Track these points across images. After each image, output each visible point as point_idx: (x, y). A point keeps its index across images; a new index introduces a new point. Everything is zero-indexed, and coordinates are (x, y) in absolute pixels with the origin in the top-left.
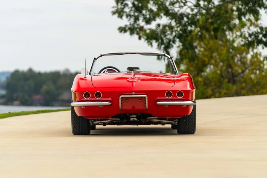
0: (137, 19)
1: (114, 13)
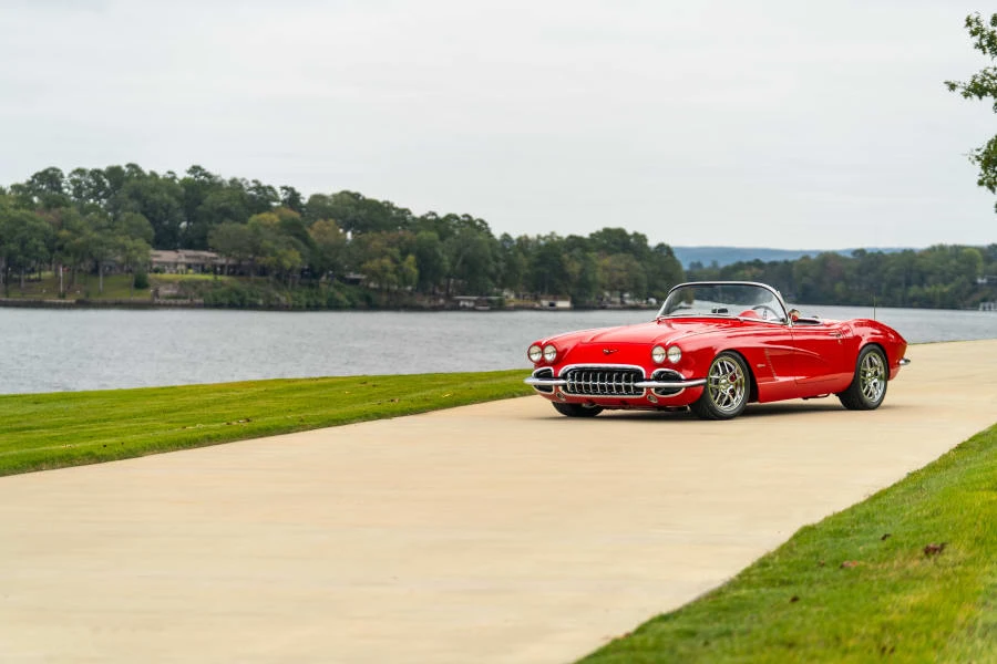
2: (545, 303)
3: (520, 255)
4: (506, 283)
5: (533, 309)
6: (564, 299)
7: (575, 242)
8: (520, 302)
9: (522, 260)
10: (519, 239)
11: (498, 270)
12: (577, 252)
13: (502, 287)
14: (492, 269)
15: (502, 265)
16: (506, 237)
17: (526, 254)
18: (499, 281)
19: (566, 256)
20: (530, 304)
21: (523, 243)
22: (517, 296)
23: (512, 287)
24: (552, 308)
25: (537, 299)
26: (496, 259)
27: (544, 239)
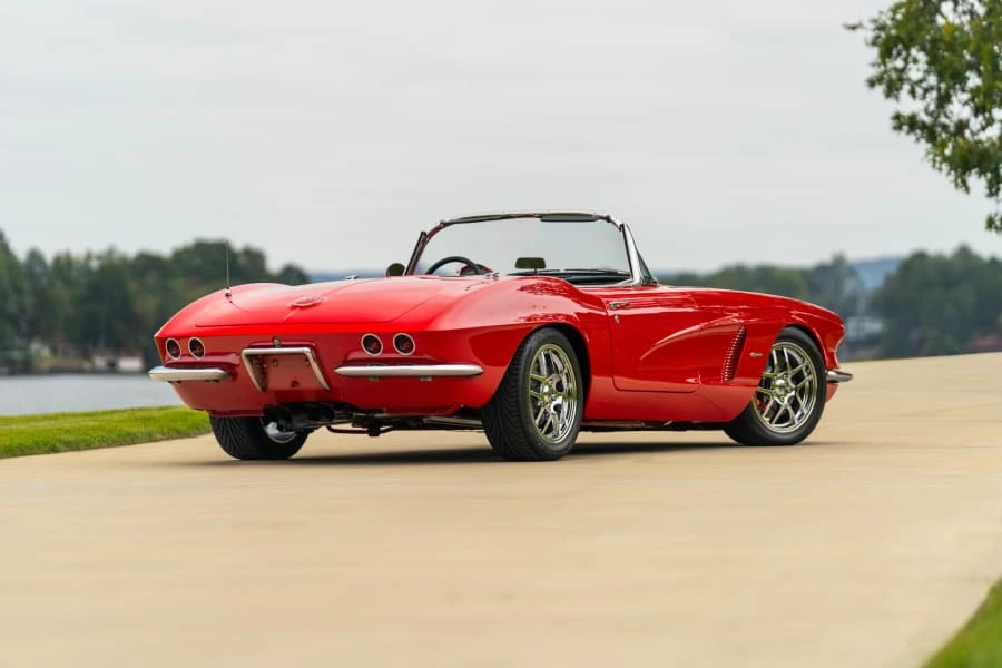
0: (944, 100)
1: (872, 83)
2: (100, 362)
3: (59, 285)
4: (35, 330)
5: (80, 371)
6: (130, 354)
7: (148, 264)
8: (60, 361)
9: (62, 293)
10: (57, 260)
11: (22, 309)
12: (152, 278)
13: (30, 337)
14: (12, 307)
15: (29, 301)
16: (35, 256)
17: (68, 282)
18: (24, 326)
19: (133, 286)
20: (75, 363)
21: (64, 265)
22: (54, 351)
23: (46, 337)
24: (112, 370)
25: (87, 356)
26: (19, 291)
27: (99, 258)
